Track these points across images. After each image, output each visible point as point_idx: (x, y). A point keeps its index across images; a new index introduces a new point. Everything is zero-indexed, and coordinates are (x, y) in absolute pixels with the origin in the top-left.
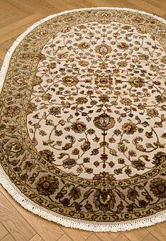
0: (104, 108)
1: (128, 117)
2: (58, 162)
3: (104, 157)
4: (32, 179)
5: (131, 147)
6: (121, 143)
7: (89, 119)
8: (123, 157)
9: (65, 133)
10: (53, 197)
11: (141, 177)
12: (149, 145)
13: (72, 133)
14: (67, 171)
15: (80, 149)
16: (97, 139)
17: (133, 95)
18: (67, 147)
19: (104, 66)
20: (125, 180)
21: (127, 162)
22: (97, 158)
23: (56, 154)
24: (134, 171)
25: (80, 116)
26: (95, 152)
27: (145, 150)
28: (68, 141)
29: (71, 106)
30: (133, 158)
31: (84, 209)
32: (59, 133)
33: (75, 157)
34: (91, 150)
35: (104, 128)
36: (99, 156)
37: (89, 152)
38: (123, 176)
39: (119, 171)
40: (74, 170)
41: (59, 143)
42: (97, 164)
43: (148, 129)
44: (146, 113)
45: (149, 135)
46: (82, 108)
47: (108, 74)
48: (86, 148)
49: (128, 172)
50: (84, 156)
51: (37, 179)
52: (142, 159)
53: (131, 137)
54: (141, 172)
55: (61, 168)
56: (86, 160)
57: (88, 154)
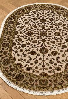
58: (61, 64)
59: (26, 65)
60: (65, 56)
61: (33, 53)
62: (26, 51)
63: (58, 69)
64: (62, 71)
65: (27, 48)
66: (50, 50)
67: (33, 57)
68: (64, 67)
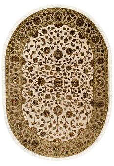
0: (58, 63)
1: (47, 57)
2: (77, 33)
3: (58, 35)
4: (86, 25)
5: (47, 40)
6: (51, 42)
7: (65, 56)
8: (50, 35)
9: (75, 48)
10: (77, 18)
11: (44, 26)
12: (39, 41)
13: (72, 48)
14: (73, 29)
15: (69, 39)
16: (61, 44)
17: (44, 72)
18: (74, 41)
19: (58, 95)
20: (50, 24)
21: (49, 33)
22: (61, 35)
23: (78, 37)
24: (46, 28)
25: (69, 58)
26: (62, 38)
27: (41, 38)
28: (73, 44)
29: (73, 65)
30: (47, 35)
31: (66, 13)
32: (78, 48)
33: (70, 35)
34: (64, 39)
35: (58, 51)
36: (60, 36)
37: (64, 38)
38: (51, 26)
39: (53, 28)
40: (71, 29)
41: (77, 43)
42: (61, 32)
43: (39, 50)
44: (39, 60)
45: (39, 46)
46: (68, 63)
47: (56, 88)
48: (66, 40)
49: (49, 28)
50: (66, 35)
51: (84, 25)
52: (43, 34)
53: (47, 45)
54: (44, 28)
55: (75, 30)
56: (65, 34)
57: (65, 37)
58: (42, 37)
59: (75, 36)
60: (36, 47)
61: (70, 51)
62: (77, 54)
63: (44, 31)
64: (42, 29)
65: (76, 58)
66: (51, 56)
67: (69, 46)
68: (39, 34)
